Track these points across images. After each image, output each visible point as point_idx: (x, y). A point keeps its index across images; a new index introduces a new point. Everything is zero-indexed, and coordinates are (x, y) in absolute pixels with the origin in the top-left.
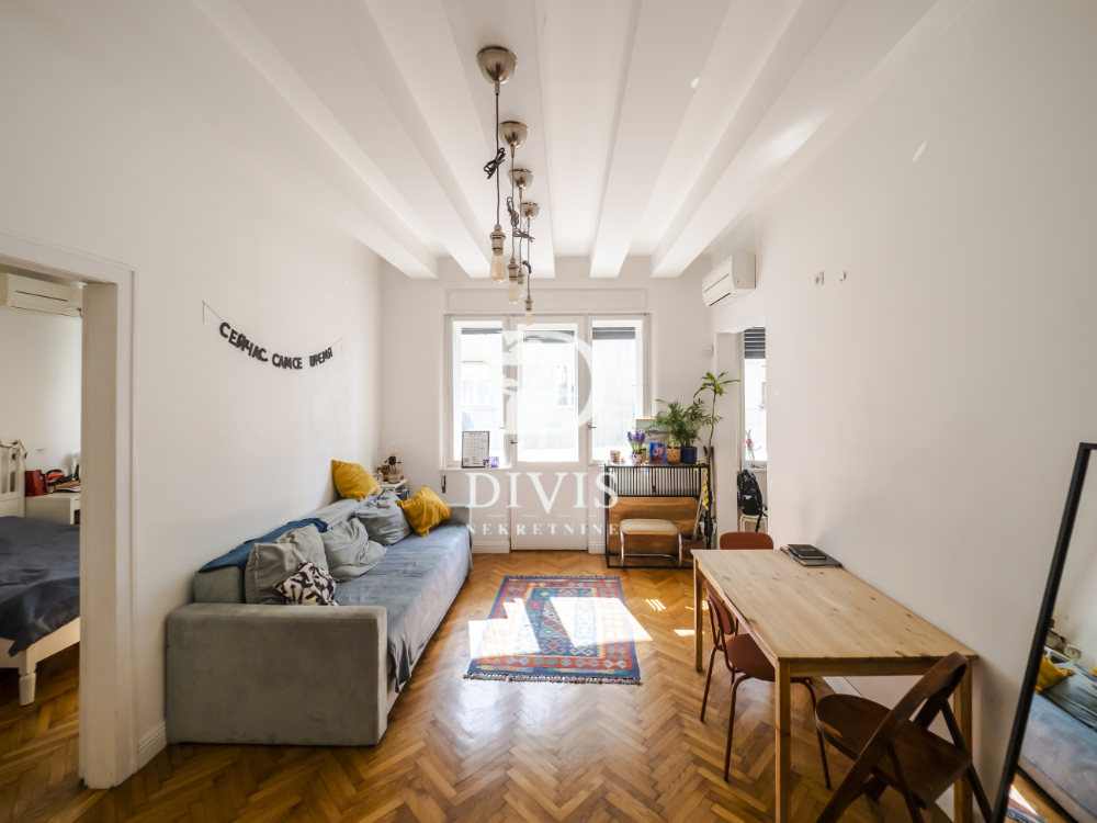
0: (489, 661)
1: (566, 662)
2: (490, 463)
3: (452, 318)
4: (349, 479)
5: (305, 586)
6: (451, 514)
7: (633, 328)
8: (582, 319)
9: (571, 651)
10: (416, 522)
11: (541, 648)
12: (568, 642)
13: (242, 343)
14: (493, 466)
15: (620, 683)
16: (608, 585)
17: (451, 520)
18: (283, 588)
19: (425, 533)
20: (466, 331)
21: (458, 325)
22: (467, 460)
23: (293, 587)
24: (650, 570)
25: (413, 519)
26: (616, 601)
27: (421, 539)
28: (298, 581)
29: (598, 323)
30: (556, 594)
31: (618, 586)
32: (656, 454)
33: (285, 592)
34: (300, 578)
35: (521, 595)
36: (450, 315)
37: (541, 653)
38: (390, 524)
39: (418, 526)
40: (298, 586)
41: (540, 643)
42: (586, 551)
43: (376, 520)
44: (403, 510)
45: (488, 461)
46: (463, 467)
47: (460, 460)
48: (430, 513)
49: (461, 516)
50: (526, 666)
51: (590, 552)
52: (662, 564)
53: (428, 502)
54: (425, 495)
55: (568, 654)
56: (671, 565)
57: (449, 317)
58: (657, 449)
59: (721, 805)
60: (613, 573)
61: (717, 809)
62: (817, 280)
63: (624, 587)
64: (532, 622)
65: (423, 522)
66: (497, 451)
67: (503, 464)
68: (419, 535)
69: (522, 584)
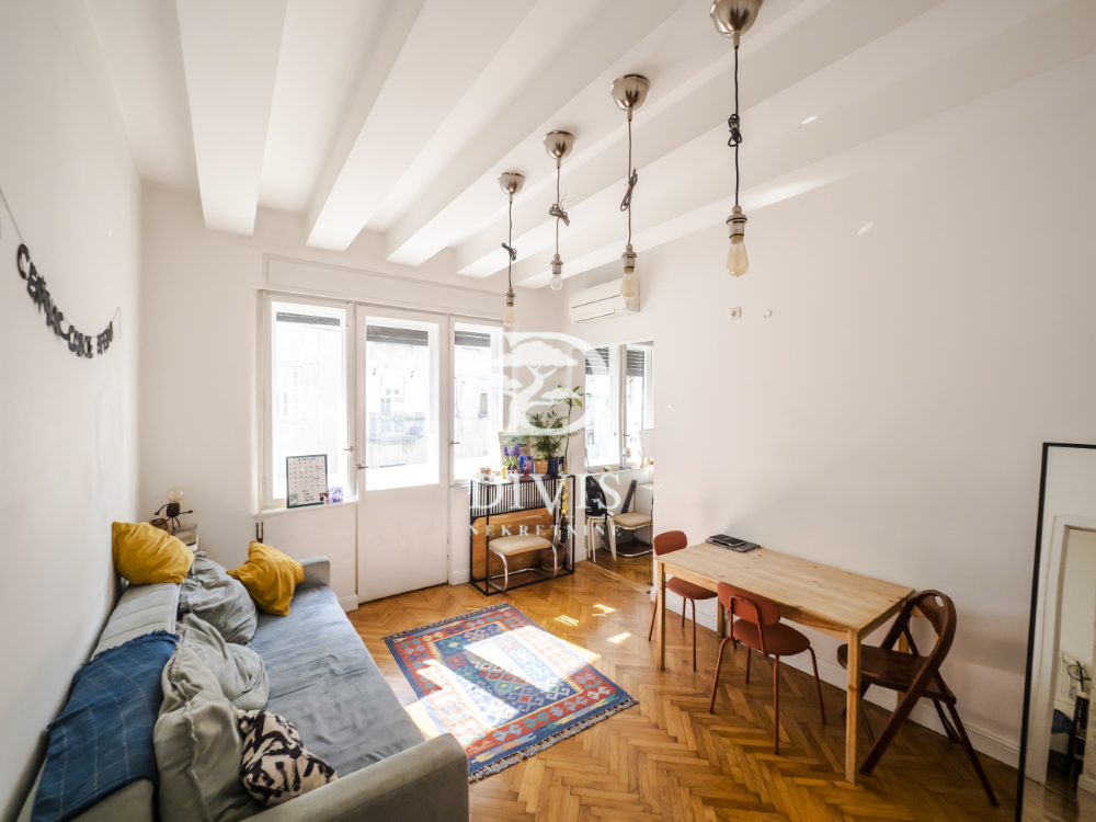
0: (478, 749)
1: (558, 712)
2: (331, 496)
3: (270, 296)
4: (149, 551)
5: (296, 754)
6: (305, 573)
7: (489, 336)
8: (444, 318)
9: (548, 697)
10: (268, 597)
11: (516, 707)
12: (536, 690)
13: (39, 293)
14: (335, 501)
15: (622, 710)
16: (508, 614)
17: (309, 583)
18: (267, 777)
19: (287, 609)
20: (282, 317)
21: (278, 306)
22: (295, 496)
23: (280, 766)
24: (529, 587)
25: (263, 593)
26: (529, 628)
27: (281, 621)
28: (279, 752)
29: (460, 326)
30: (465, 640)
31: (514, 611)
32: (525, 468)
33: (271, 782)
34: (278, 745)
35: (427, 654)
36: (268, 292)
37: (522, 714)
38: (240, 610)
39: (272, 602)
40: (286, 759)
41: (508, 702)
42: (446, 584)
43: (221, 609)
44: (244, 583)
45: (327, 495)
46: (289, 507)
47: (285, 497)
48: (286, 578)
49: (319, 574)
50: (523, 734)
51: (451, 583)
52: (531, 580)
53: (279, 565)
54: (270, 555)
55: (547, 702)
56: (539, 578)
57: (263, 295)
58: (526, 462)
59: (798, 776)
60: (499, 601)
61: (799, 781)
62: (734, 314)
63: (522, 610)
64: (474, 681)
65: (280, 595)
66: (338, 478)
67: (348, 497)
68: (279, 615)
69: (415, 642)
